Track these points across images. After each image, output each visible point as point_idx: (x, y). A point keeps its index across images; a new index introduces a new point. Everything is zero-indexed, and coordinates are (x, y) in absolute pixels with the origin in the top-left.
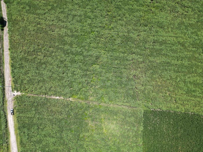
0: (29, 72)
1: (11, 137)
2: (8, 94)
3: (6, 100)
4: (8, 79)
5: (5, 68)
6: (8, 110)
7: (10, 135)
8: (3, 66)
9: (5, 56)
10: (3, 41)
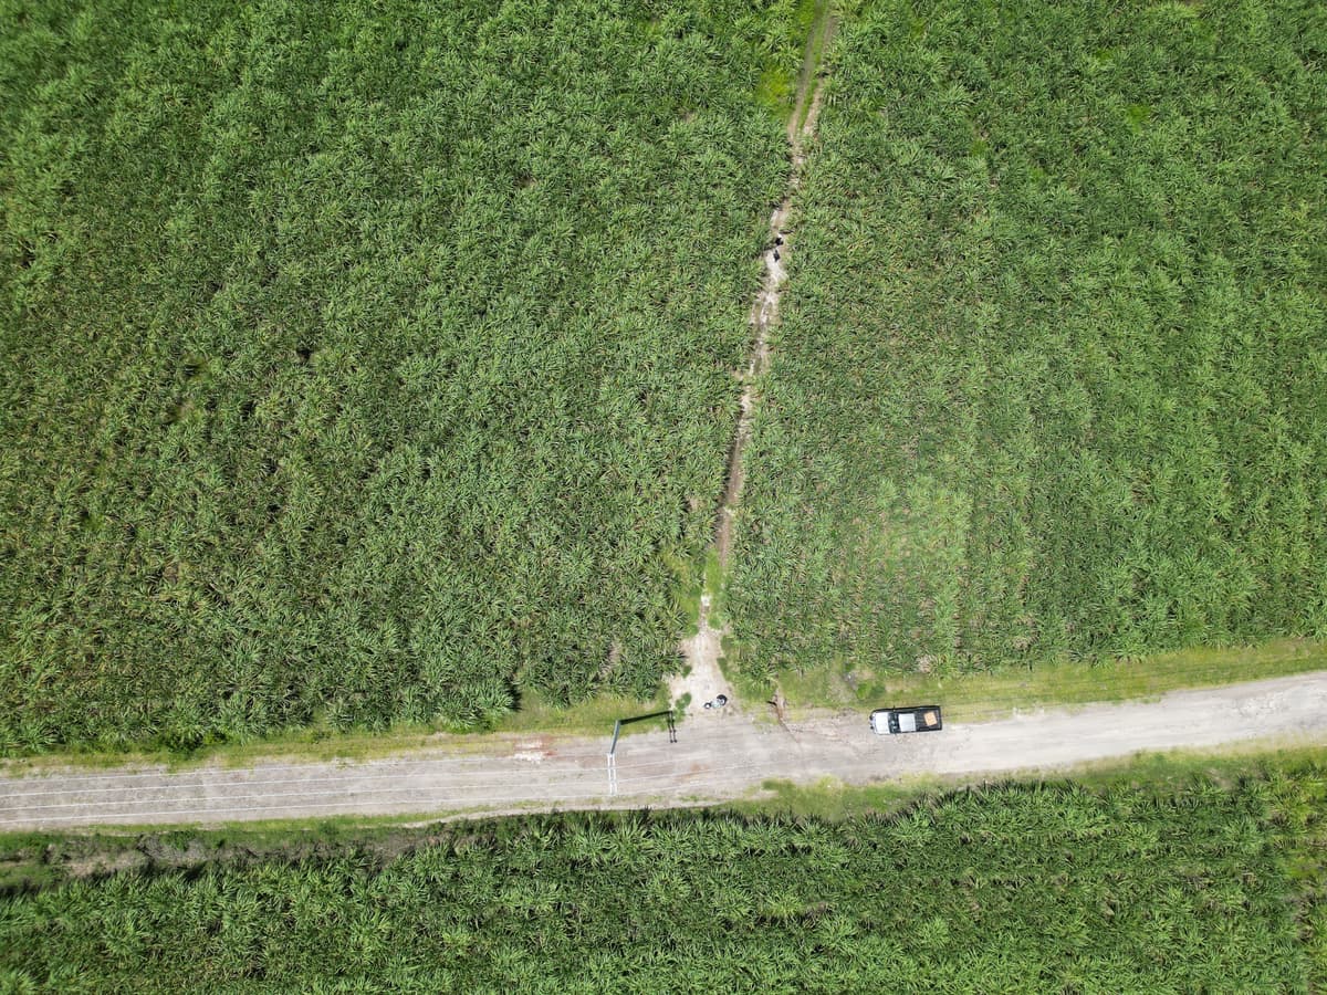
0: (466, 530)
1: (1181, 744)
2: (696, 768)
3: (770, 794)
4: (524, 772)
5: (390, 812)
6: (884, 769)
7: (1160, 758)
8: (369, 836)
9: (247, 816)
10: (58, 837)
